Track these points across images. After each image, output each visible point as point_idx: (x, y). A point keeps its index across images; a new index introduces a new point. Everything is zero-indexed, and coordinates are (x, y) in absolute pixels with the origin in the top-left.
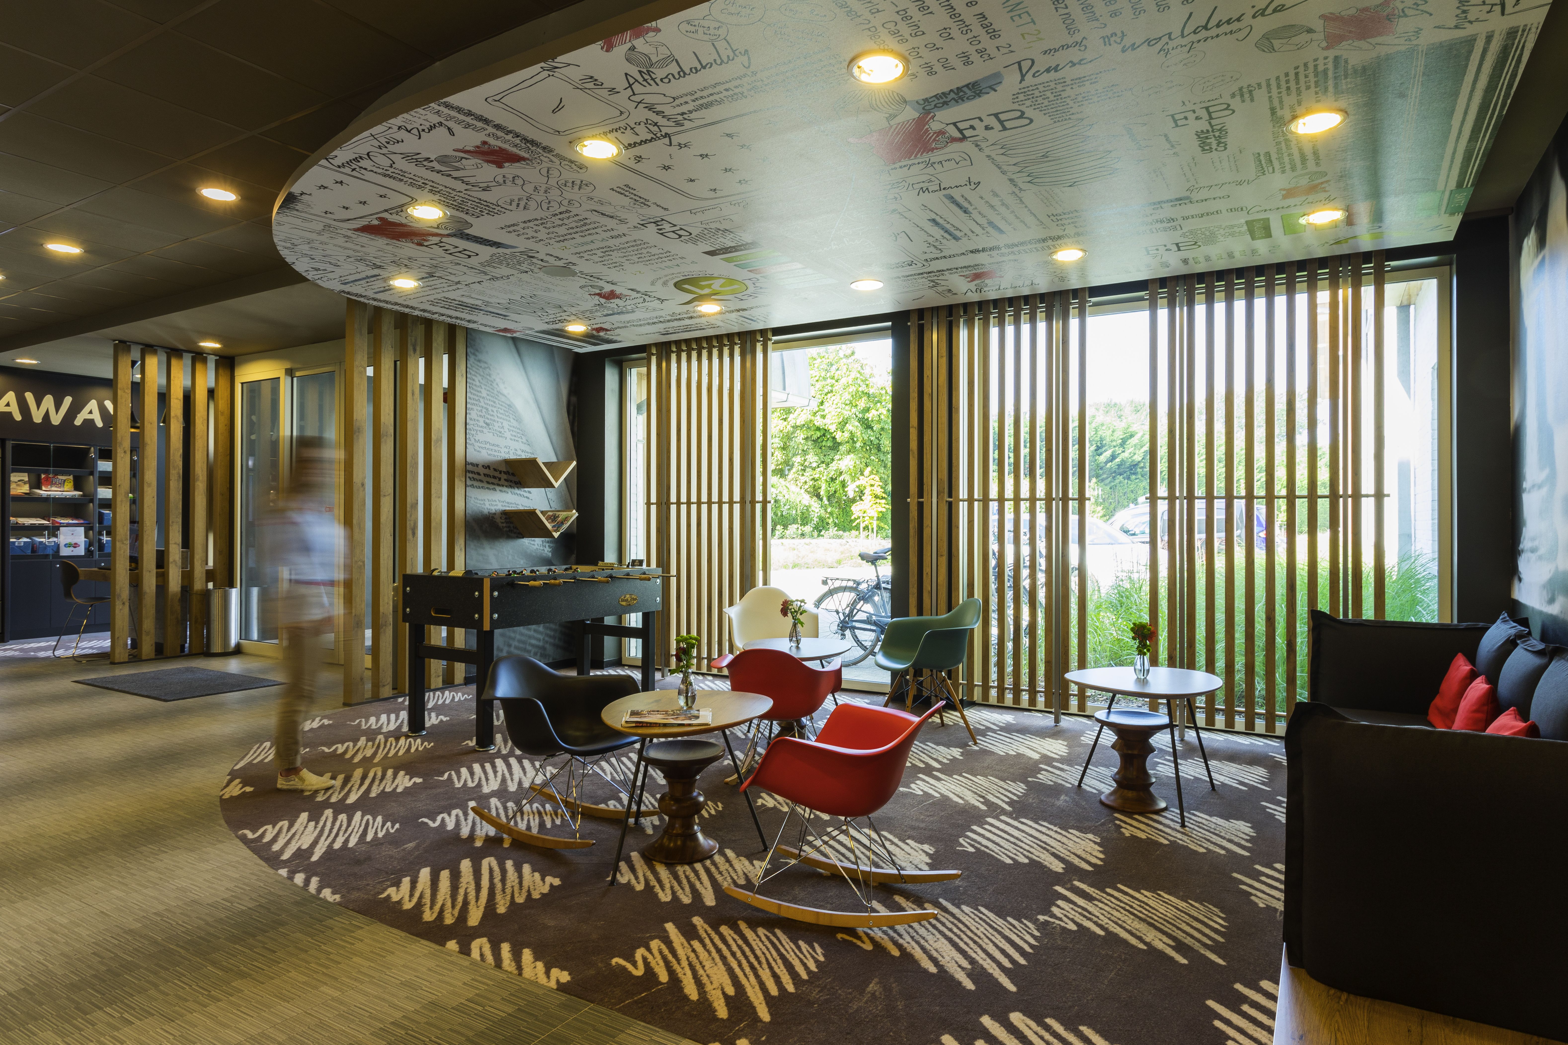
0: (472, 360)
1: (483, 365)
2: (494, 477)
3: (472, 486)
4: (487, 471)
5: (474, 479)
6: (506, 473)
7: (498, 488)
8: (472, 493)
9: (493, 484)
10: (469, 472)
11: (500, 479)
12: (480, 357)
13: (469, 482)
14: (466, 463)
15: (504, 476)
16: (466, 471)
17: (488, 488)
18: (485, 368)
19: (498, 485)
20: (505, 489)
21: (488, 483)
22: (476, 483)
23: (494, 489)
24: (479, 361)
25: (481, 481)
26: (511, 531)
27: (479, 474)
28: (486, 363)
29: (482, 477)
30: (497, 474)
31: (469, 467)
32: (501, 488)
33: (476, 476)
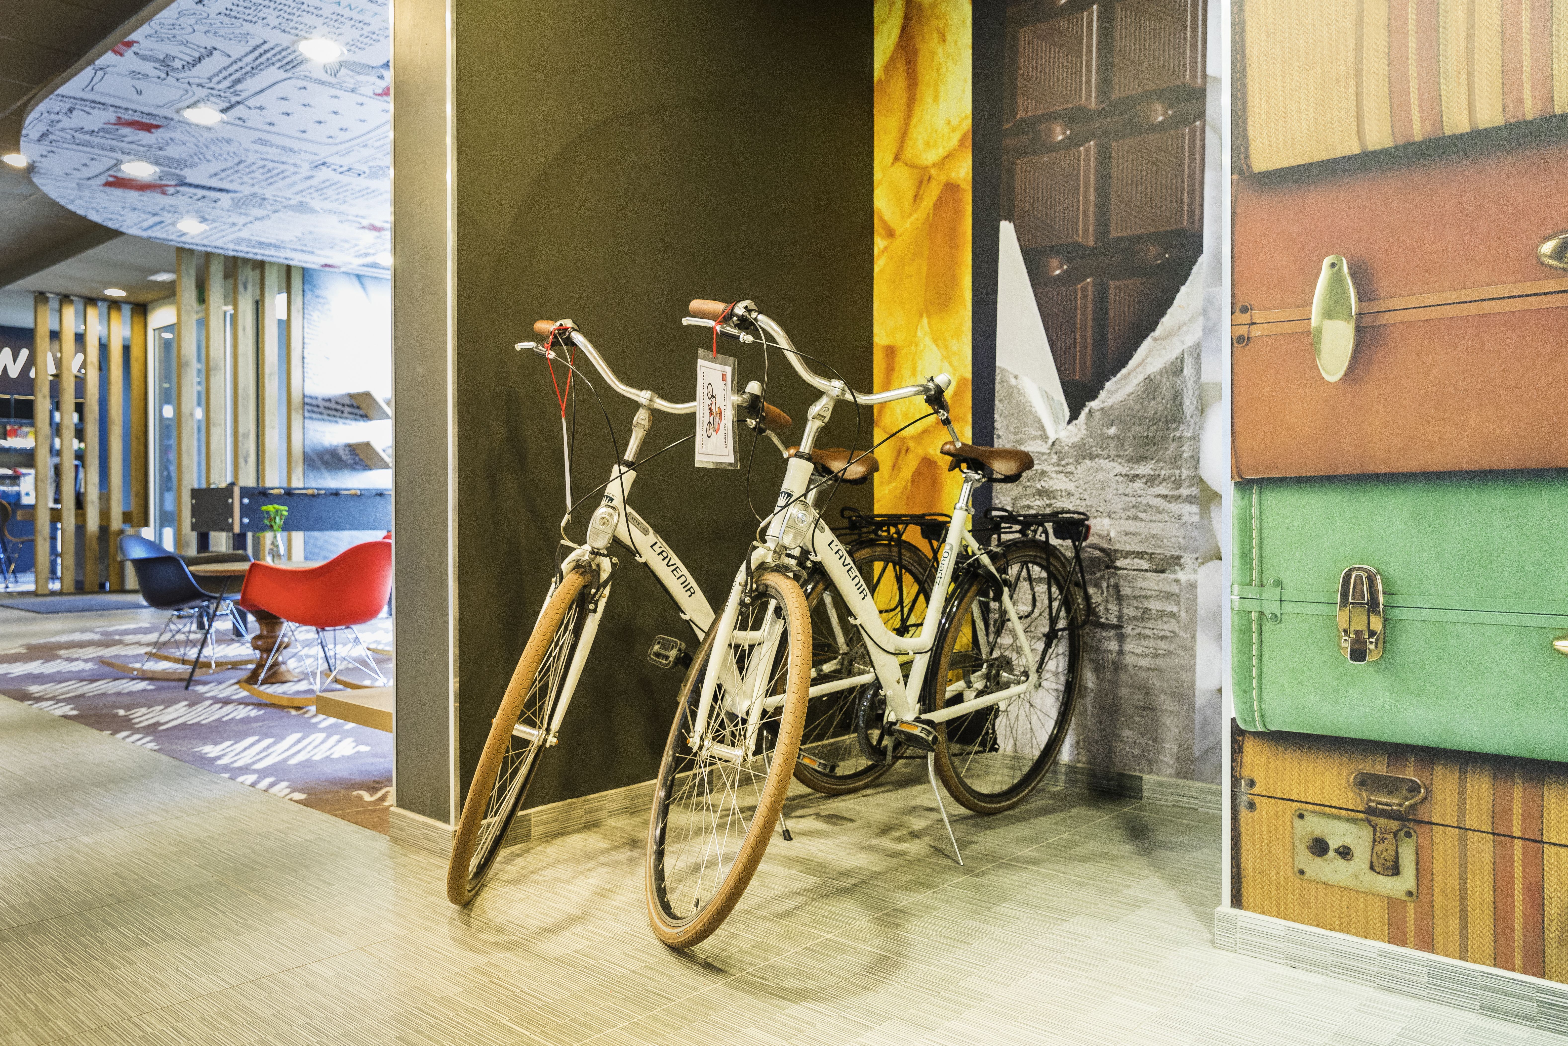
0: (309, 296)
1: (321, 300)
2: (336, 410)
3: (311, 418)
4: (328, 404)
5: (313, 412)
6: (351, 406)
7: (340, 421)
8: (311, 425)
9: (335, 416)
10: (307, 404)
11: (342, 412)
12: (318, 292)
13: (307, 414)
14: (304, 396)
15: (346, 409)
16: (304, 404)
17: (329, 421)
18: (324, 304)
19: (341, 417)
20: (348, 421)
21: (329, 415)
22: (314, 416)
23: (336, 422)
24: (318, 297)
25: (321, 413)
26: (356, 463)
27: (318, 406)
28: (324, 298)
29: (322, 410)
30: (339, 407)
31: (307, 400)
32: (344, 421)
33: (315, 409)
